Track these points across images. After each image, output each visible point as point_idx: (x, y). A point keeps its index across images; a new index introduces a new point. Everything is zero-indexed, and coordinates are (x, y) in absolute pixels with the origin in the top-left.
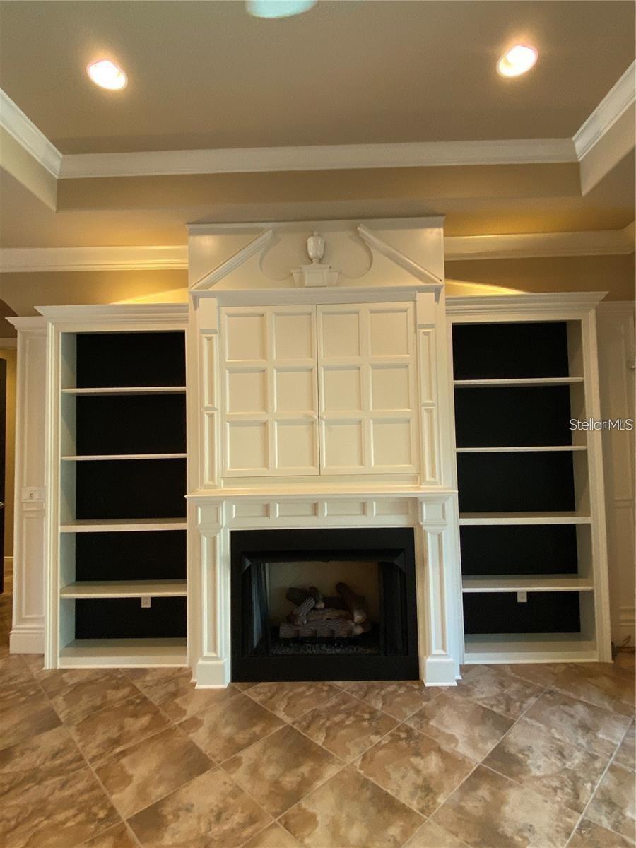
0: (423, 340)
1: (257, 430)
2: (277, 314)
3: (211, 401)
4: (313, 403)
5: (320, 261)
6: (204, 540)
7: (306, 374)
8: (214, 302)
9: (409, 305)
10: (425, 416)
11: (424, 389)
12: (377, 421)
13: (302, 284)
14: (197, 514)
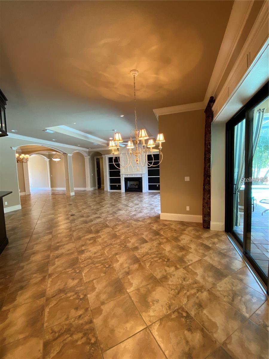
3: (122, 164)
6: (122, 178)
8: (122, 154)
14: (121, 176)
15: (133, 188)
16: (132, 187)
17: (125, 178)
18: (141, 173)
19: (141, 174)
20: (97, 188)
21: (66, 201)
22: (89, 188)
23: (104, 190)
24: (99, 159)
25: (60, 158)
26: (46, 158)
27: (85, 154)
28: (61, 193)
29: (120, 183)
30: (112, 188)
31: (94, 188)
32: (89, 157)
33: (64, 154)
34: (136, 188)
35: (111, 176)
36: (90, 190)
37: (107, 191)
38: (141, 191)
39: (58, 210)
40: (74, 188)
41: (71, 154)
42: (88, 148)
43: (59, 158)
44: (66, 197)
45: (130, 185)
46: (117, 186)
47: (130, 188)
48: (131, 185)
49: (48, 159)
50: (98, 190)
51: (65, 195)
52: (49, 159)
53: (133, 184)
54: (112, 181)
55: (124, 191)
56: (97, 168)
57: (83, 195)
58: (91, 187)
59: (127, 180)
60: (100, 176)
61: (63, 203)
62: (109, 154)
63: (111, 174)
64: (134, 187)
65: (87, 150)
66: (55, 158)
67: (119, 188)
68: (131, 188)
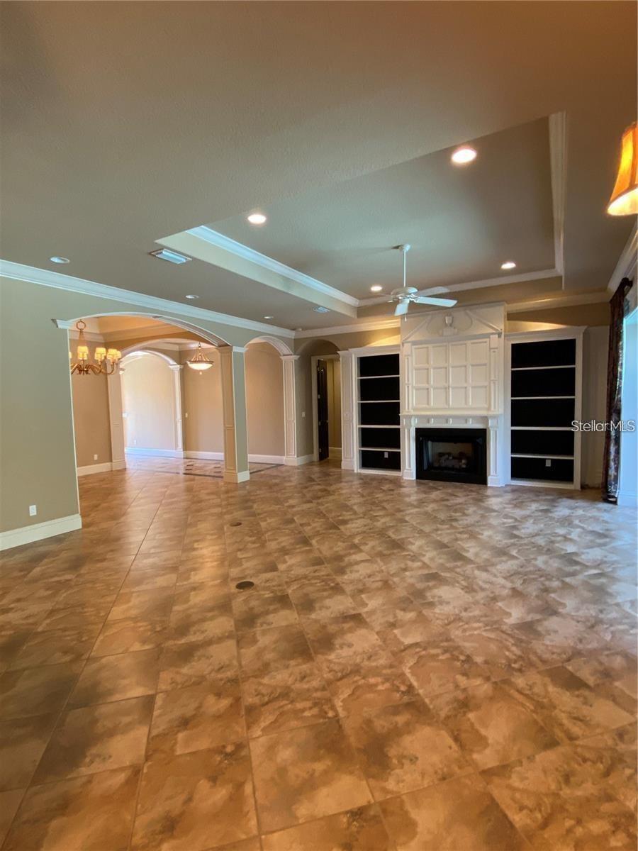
0: (492, 354)
1: (425, 391)
2: (433, 347)
3: (408, 381)
4: (447, 380)
5: (451, 325)
6: (406, 431)
7: (444, 369)
8: (410, 344)
9: (488, 340)
10: (492, 385)
11: (492, 373)
12: (472, 387)
13: (442, 335)
14: (403, 421)
15: (446, 468)
16: (443, 465)
17: (418, 431)
18: (484, 413)
19: (485, 419)
20: (316, 456)
21: (224, 503)
22: (292, 458)
23: (341, 467)
24: (325, 363)
25: (211, 362)
26: (172, 362)
27: (284, 349)
28: (210, 468)
29: (399, 447)
30: (368, 460)
31: (306, 456)
32: (297, 357)
33: (220, 346)
34: (460, 470)
35: (364, 420)
36: (296, 464)
37: (351, 473)
38: (483, 481)
39: (196, 545)
40: (249, 455)
41: (243, 346)
42: (294, 330)
43: (206, 362)
44: (223, 489)
45: (432, 456)
46: (386, 456)
47: (436, 465)
48: (441, 455)
49: (179, 366)
50: (320, 464)
51: (222, 477)
52: (179, 363)
53: (449, 454)
54: (367, 438)
55: (414, 478)
56: (319, 393)
57: (274, 481)
58: (298, 457)
59: (424, 436)
60: (326, 418)
61: (213, 515)
62: (361, 347)
63: (367, 414)
64: (452, 463)
65: (291, 335)
66: (195, 362)
67: (394, 462)
68: (440, 468)
